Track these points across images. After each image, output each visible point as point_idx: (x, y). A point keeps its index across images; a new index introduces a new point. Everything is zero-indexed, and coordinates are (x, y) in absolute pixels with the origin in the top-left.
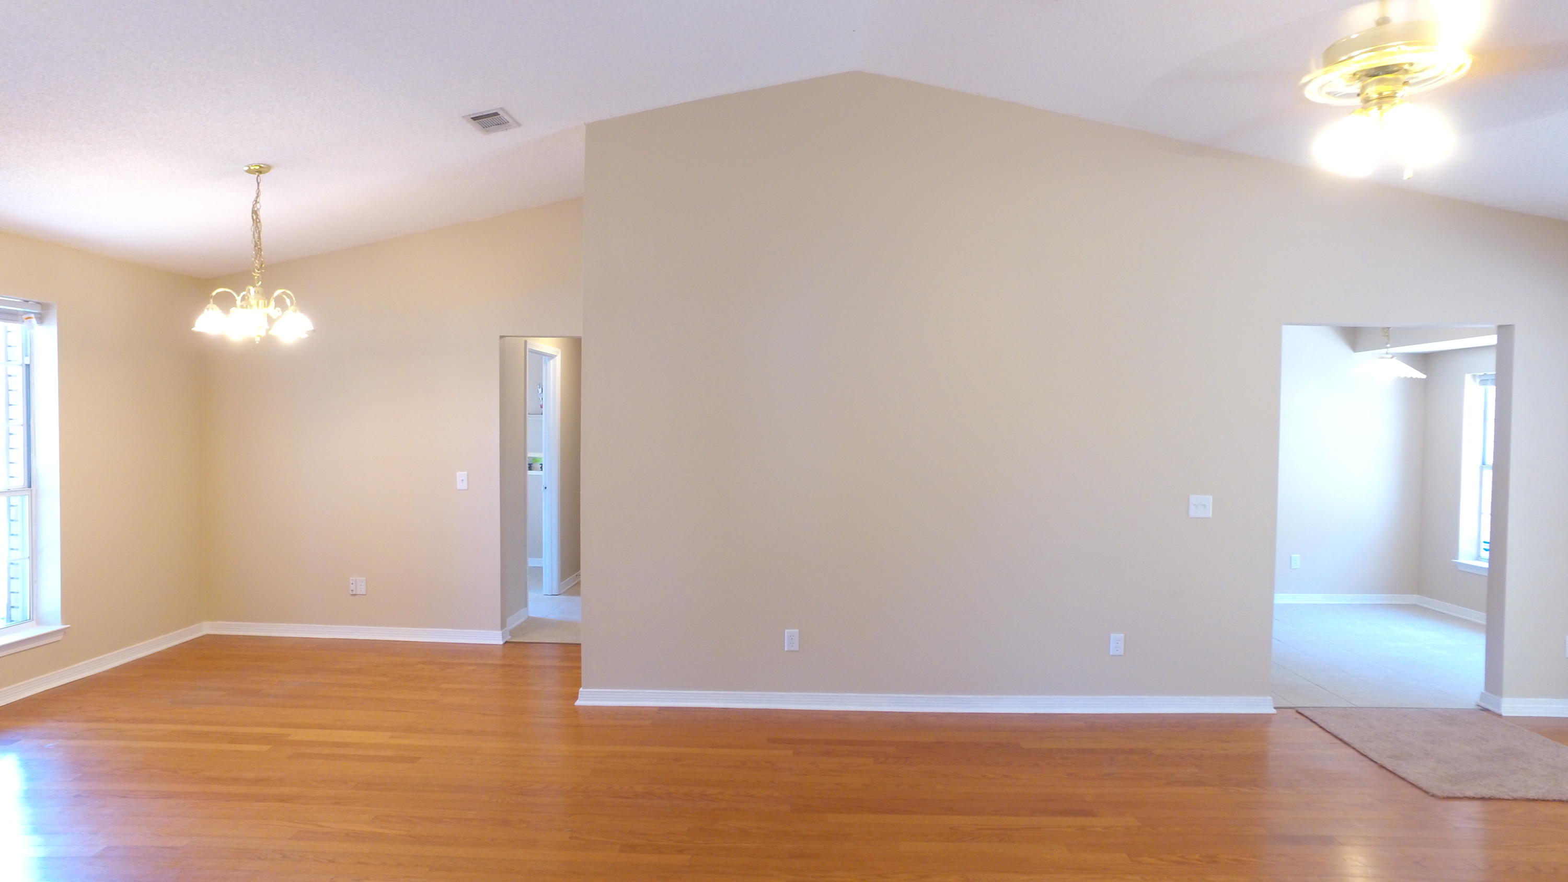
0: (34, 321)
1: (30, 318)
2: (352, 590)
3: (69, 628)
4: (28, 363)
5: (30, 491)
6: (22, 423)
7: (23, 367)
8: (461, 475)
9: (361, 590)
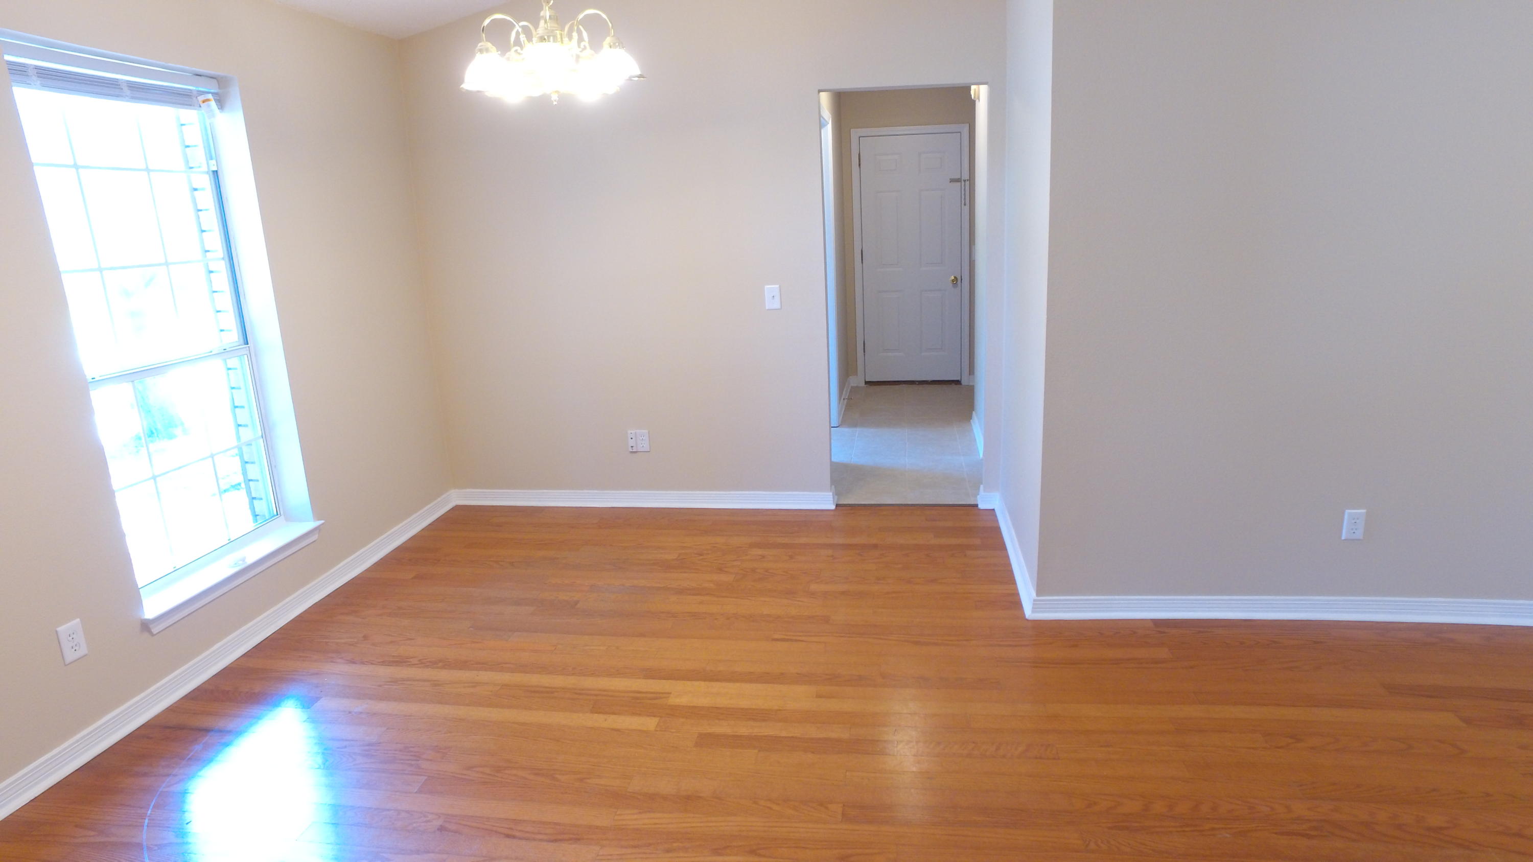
0: (213, 104)
1: (208, 100)
2: (632, 447)
3: (323, 524)
4: (215, 169)
5: (248, 348)
6: (222, 256)
7: (209, 175)
8: (771, 289)
9: (644, 445)
